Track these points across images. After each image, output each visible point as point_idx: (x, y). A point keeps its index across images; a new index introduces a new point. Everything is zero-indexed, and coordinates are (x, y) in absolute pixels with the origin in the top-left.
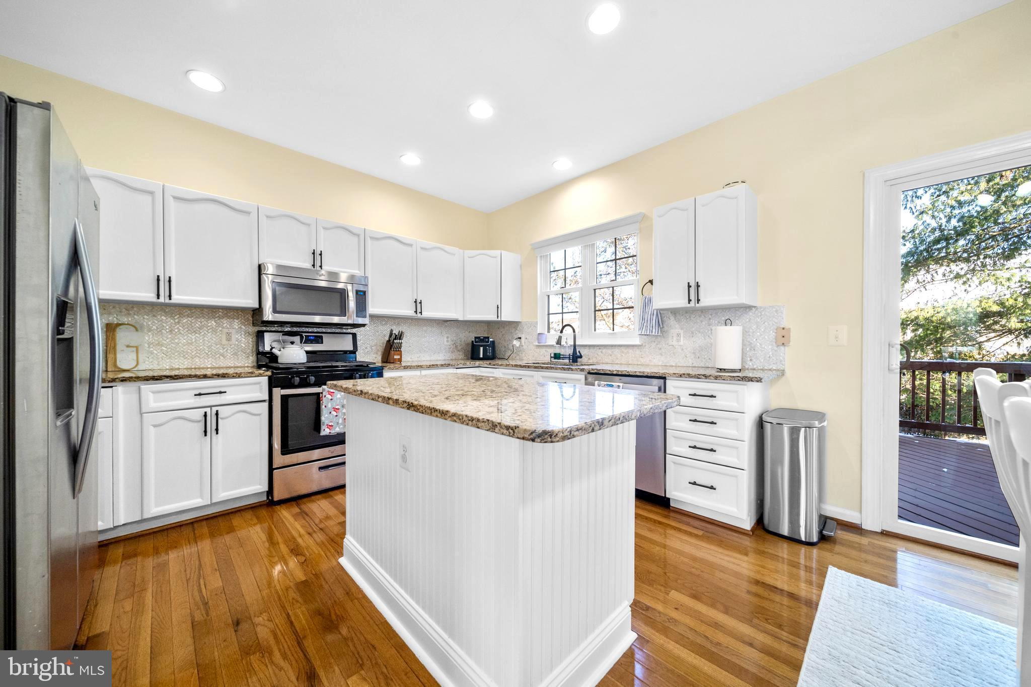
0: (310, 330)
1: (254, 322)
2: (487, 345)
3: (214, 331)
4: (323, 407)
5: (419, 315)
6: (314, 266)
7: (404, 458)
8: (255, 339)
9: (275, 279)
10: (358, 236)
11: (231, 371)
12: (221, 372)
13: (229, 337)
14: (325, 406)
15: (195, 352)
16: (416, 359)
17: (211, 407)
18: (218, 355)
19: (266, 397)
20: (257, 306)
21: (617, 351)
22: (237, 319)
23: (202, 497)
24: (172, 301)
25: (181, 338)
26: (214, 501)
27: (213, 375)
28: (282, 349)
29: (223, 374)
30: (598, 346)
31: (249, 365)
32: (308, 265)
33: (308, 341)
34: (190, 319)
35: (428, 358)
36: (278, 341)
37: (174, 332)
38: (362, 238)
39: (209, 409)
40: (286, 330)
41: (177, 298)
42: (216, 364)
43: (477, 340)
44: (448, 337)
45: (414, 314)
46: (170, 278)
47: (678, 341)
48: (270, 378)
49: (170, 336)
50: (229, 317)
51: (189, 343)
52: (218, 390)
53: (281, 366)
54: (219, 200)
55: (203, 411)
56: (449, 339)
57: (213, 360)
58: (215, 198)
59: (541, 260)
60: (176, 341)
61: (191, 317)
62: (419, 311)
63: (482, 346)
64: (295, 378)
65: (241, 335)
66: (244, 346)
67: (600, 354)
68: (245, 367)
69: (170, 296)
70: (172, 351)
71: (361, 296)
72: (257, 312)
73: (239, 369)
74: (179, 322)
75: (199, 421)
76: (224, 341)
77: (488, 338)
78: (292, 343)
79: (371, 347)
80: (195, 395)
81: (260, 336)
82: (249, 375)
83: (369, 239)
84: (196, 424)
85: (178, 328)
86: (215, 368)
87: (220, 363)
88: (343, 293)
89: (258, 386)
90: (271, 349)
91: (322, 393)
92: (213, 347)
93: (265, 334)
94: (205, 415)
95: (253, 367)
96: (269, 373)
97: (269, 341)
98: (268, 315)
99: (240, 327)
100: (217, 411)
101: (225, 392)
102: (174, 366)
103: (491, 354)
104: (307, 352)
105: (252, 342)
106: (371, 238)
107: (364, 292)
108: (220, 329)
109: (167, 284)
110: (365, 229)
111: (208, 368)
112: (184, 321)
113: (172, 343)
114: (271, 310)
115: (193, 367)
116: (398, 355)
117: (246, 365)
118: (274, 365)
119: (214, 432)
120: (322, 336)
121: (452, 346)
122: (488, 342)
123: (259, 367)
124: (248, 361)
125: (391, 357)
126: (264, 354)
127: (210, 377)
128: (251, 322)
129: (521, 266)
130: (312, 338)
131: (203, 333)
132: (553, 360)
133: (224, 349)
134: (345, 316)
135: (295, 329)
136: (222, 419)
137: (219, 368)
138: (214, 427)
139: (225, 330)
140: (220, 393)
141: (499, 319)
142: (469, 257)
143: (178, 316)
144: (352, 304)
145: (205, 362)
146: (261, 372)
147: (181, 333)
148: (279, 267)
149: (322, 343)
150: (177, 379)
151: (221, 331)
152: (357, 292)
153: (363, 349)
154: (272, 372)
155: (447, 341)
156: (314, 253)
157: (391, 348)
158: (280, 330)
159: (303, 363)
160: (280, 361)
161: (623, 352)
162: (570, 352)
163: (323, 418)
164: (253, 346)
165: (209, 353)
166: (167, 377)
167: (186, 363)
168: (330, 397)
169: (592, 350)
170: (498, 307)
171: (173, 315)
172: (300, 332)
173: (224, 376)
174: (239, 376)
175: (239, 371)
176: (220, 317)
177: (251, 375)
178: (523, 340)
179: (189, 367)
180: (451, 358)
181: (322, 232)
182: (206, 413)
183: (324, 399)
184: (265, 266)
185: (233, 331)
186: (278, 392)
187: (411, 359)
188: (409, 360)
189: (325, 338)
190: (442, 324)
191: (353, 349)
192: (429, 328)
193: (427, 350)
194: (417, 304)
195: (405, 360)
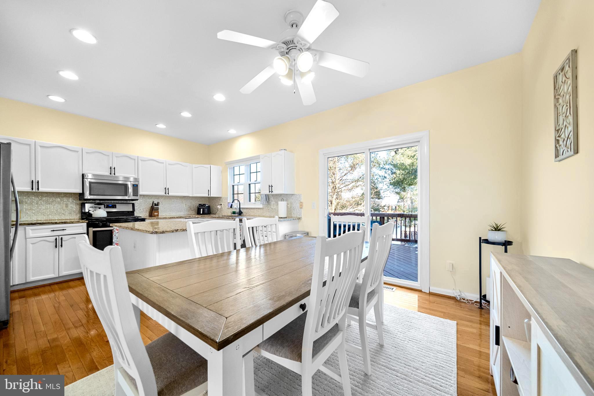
0: (110, 202)
1: (80, 198)
2: (205, 208)
3: (59, 203)
4: (114, 235)
5: (167, 195)
6: (111, 174)
7: (135, 247)
8: (80, 206)
9: (90, 180)
10: (135, 159)
11: (68, 221)
12: (63, 221)
13: (67, 206)
14: (115, 235)
15: (49, 213)
16: (168, 215)
17: (59, 236)
18: (61, 214)
19: (86, 232)
20: (81, 192)
21: (255, 210)
22: (71, 198)
23: (54, 273)
24: (39, 191)
25: (42, 206)
26: (60, 275)
27: (60, 222)
28: (94, 211)
29: (65, 222)
30: (249, 208)
31: (77, 218)
32: (108, 173)
33: (108, 207)
34: (47, 198)
35: (175, 214)
36: (92, 207)
37: (38, 204)
38: (136, 161)
39: (58, 237)
40: (97, 202)
41: (41, 189)
42: (60, 218)
43: (200, 205)
44: (186, 204)
45: (165, 194)
46: (38, 181)
47: (274, 206)
48: (87, 223)
49: (36, 206)
50: (67, 197)
51: (46, 209)
52: (62, 229)
53: (93, 218)
54: (63, 146)
55: (56, 237)
56: (187, 205)
57: (59, 216)
58: (60, 146)
59: (230, 169)
60: (40, 208)
61: (47, 197)
62: (167, 192)
63: (202, 208)
64: (100, 224)
65: (73, 205)
66: (75, 210)
67: (250, 211)
68: (75, 219)
69: (38, 189)
70: (38, 212)
71: (135, 187)
72: (81, 195)
73: (72, 220)
74: (41, 200)
75: (53, 242)
76: (64, 208)
77: (205, 205)
78: (100, 208)
79: (143, 209)
80: (51, 231)
81: (83, 205)
82: (77, 222)
83: (140, 161)
84: (51, 243)
85: (41, 202)
86: (60, 220)
87: (62, 218)
88: (126, 186)
89: (81, 227)
90: (89, 211)
91: (113, 230)
92: (58, 210)
93: (86, 204)
94: (56, 239)
95: (79, 219)
96: (87, 221)
97: (88, 207)
98: (87, 196)
99: (73, 201)
100: (62, 238)
101: (66, 230)
102: (38, 219)
103: (206, 212)
104: (107, 212)
105: (79, 208)
106: (141, 160)
107: (137, 185)
108: (62, 202)
109: (37, 184)
110: (138, 157)
111: (56, 220)
112: (44, 199)
113: (38, 209)
114: (89, 194)
115: (48, 219)
116: (157, 213)
117: (76, 218)
118: (90, 218)
119: (60, 247)
120: (116, 205)
121: (188, 208)
123: (82, 219)
124: (78, 216)
125: (153, 214)
126: (85, 213)
127: (58, 223)
128: (79, 199)
129: (222, 172)
130: (110, 205)
131: (53, 204)
132: (232, 214)
133: (64, 211)
134: (127, 196)
135: (102, 202)
136: (64, 241)
137: (61, 220)
138: (60, 244)
139: (65, 203)
140: (63, 230)
141: (209, 196)
142: (195, 168)
143: (41, 197)
144: (130, 190)
145: (54, 217)
146: (83, 221)
147: (42, 204)
148: (94, 175)
149: (116, 208)
150: (43, 224)
151: (62, 203)
152: (133, 185)
153: (139, 210)
154: (89, 221)
155: (186, 206)
156: (111, 168)
157: (153, 210)
158: (93, 202)
159: (105, 217)
160: (93, 216)
161: (257, 211)
162: (238, 211)
163: (114, 241)
164: (80, 210)
165: (57, 213)
166: (38, 223)
167: (45, 217)
168: (117, 231)
169: (247, 210)
170: (209, 191)
171: (38, 196)
172: (104, 203)
173: (65, 223)
174: (72, 223)
175: (72, 221)
176: (62, 197)
177: (78, 222)
178: (222, 205)
179: (46, 219)
180: (188, 214)
181: (115, 159)
182: (56, 238)
183: (114, 232)
184: (85, 175)
185: (69, 203)
186: (91, 230)
187: (165, 214)
188: (164, 215)
189: (117, 205)
190: (183, 198)
191: (132, 210)
192: (175, 200)
193: (174, 210)
194: (166, 190)
195: (162, 215)
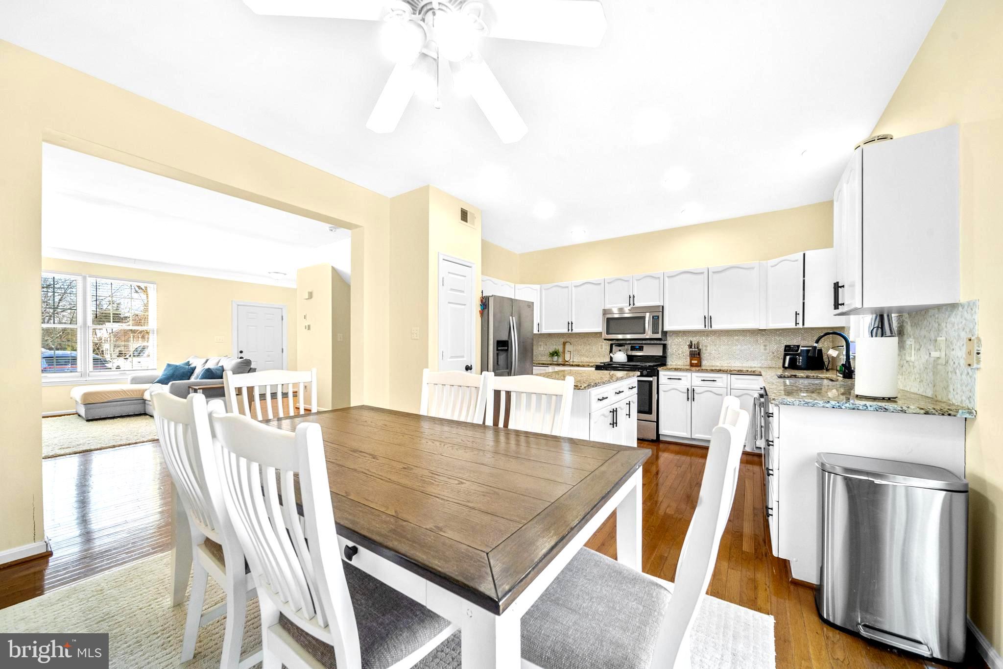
0: (638, 342)
5: (710, 328)
6: (630, 304)
9: (608, 316)
16: (726, 365)
33: (632, 349)
35: (740, 365)
38: (661, 279)
41: (575, 330)
43: (787, 348)
46: (572, 322)
54: (589, 281)
62: (709, 324)
66: (607, 351)
69: (572, 330)
71: (656, 320)
77: (798, 346)
78: (620, 350)
83: (667, 278)
88: (639, 320)
97: (614, 349)
98: (604, 336)
106: (669, 277)
107: (658, 317)
109: (571, 325)
110: (663, 272)
114: (605, 333)
120: (643, 347)
122: (798, 350)
130: (638, 347)
134: (645, 333)
141: (800, 326)
142: (772, 266)
149: (643, 350)
152: (653, 317)
156: (630, 297)
160: (613, 360)
180: (770, 365)
181: (635, 283)
187: (720, 364)
188: (718, 364)
189: (645, 347)
190: (758, 333)
191: (662, 355)
192: (741, 338)
193: (739, 357)
194: (708, 320)
195: (713, 365)
